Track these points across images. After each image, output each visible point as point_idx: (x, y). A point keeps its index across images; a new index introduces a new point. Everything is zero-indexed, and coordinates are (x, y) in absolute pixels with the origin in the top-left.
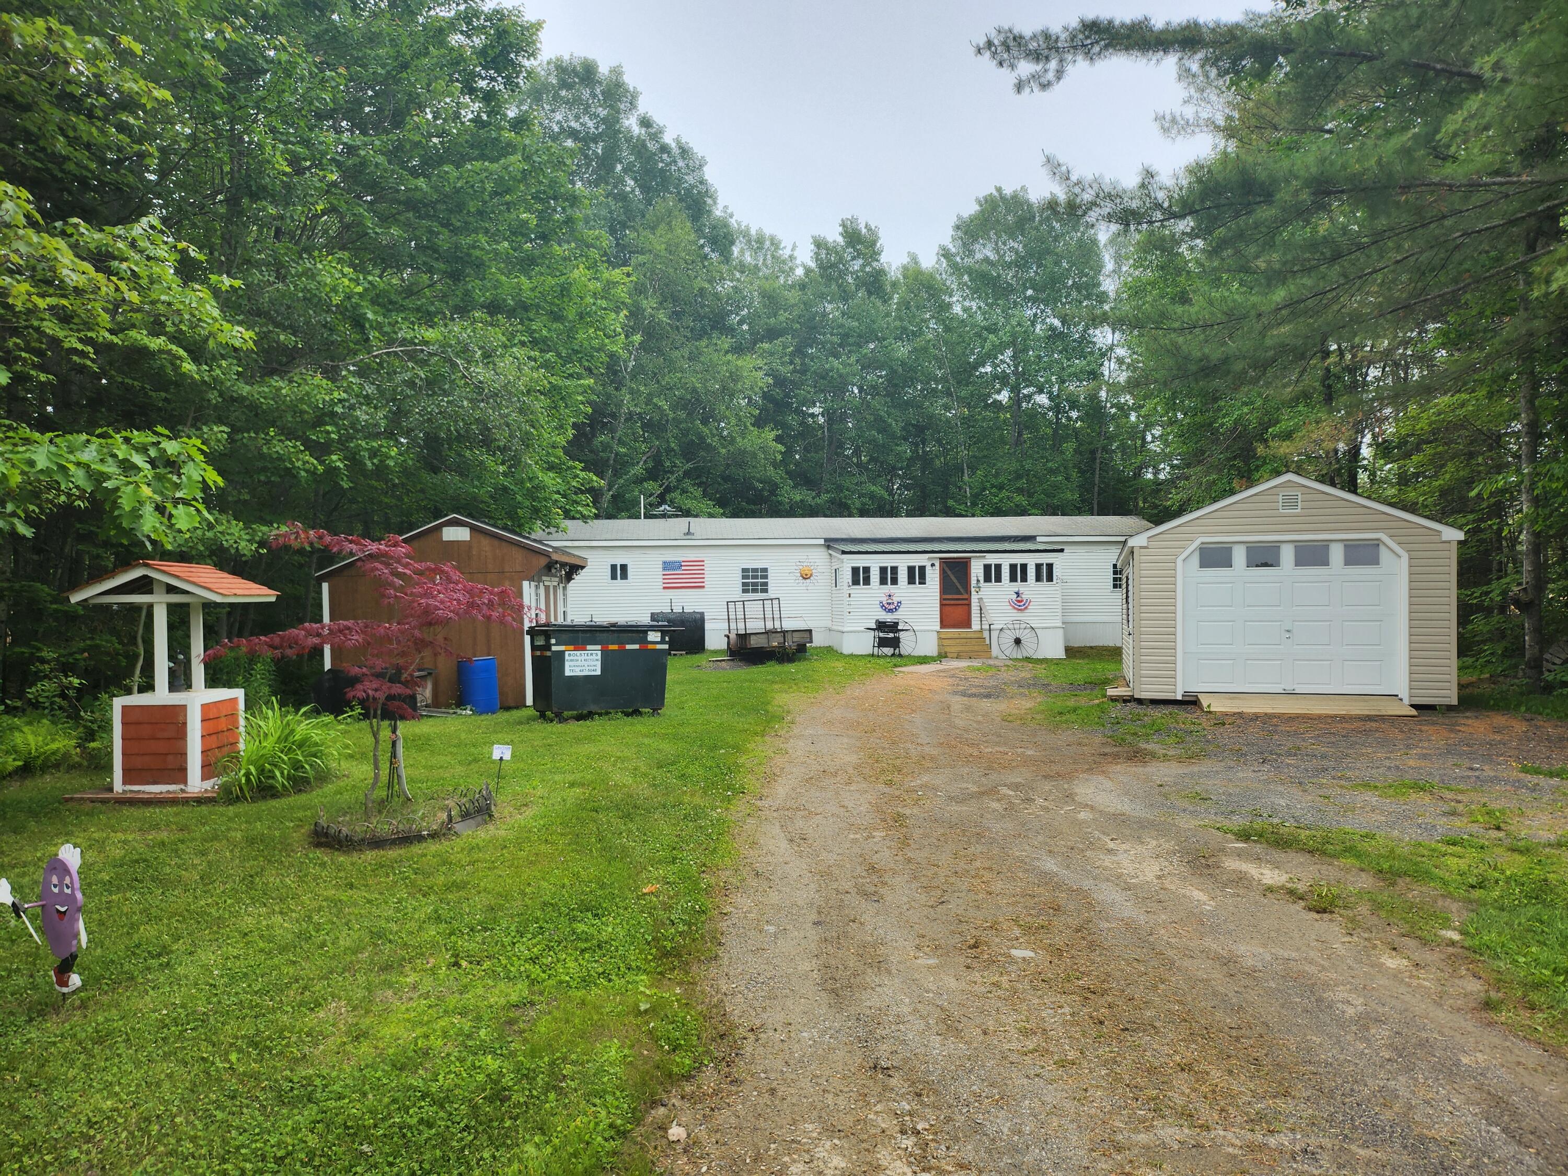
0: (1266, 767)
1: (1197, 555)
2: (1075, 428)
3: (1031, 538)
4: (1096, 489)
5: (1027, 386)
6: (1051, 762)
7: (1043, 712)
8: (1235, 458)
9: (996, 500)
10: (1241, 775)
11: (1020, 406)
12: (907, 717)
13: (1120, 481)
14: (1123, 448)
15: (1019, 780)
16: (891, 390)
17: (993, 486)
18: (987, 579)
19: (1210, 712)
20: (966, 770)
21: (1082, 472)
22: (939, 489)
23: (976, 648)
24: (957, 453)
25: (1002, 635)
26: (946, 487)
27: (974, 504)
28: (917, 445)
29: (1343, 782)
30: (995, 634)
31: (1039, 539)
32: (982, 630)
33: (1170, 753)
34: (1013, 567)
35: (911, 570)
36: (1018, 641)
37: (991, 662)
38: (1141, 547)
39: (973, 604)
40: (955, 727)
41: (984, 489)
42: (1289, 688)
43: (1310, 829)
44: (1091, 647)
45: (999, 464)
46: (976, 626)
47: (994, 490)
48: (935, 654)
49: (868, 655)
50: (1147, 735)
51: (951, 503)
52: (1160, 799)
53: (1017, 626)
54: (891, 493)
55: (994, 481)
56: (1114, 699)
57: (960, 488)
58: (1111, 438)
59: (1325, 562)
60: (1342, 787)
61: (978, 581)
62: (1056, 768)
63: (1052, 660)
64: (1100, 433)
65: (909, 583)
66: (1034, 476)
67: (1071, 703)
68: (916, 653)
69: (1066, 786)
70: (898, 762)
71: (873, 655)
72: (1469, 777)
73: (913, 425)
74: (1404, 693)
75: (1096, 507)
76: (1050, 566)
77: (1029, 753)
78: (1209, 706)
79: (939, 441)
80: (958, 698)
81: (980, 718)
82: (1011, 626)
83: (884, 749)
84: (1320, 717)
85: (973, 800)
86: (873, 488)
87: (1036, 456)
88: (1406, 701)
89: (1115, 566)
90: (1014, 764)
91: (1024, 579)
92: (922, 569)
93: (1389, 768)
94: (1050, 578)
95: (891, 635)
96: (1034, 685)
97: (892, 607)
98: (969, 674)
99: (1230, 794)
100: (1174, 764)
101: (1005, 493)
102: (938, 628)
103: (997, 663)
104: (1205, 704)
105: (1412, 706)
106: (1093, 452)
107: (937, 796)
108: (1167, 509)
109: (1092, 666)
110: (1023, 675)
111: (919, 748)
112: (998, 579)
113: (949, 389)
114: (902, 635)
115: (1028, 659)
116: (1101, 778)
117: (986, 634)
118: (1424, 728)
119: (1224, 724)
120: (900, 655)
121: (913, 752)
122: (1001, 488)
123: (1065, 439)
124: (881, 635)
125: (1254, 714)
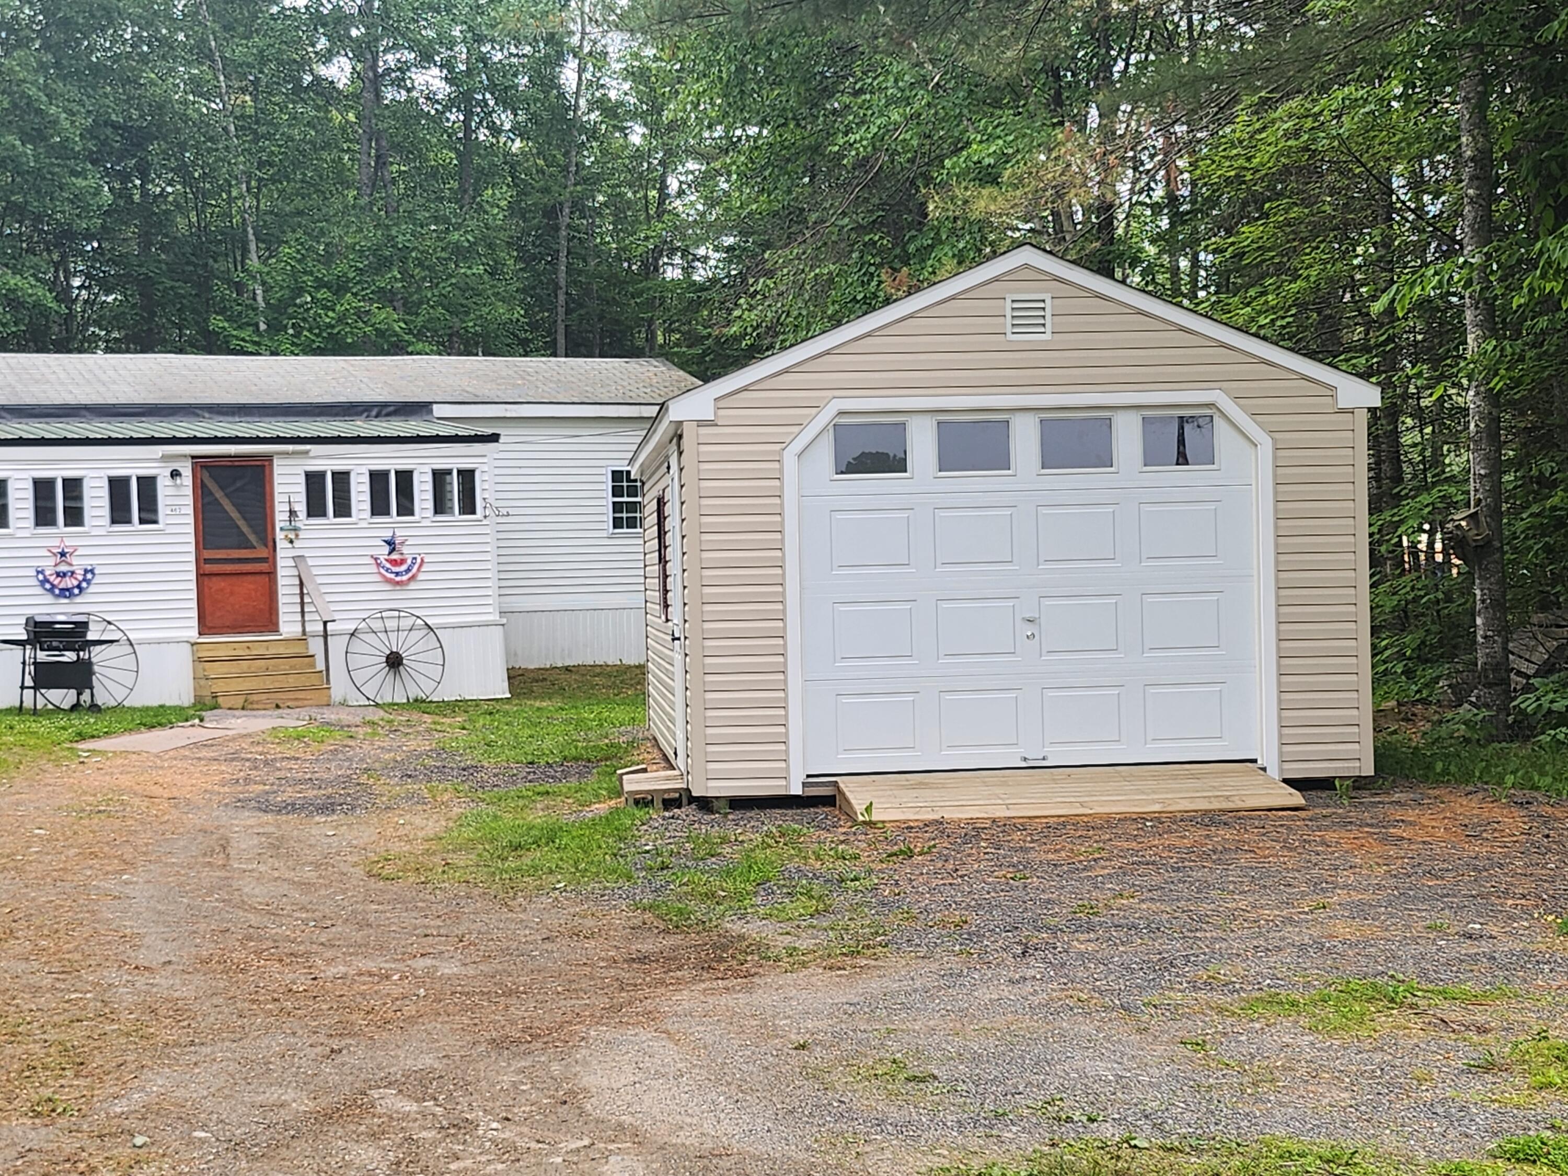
0: (1034, 968)
1: (829, 442)
2: (507, 154)
3: (419, 409)
4: (562, 298)
5: (395, 47)
6: (508, 993)
7: (468, 846)
8: (873, 226)
9: (329, 318)
10: (985, 994)
11: (378, 96)
12: (109, 884)
13: (614, 280)
14: (617, 204)
15: (428, 1061)
16: (58, 37)
17: (320, 284)
18: (315, 508)
19: (871, 824)
20: (277, 1043)
21: (526, 258)
22: (185, 289)
23: (292, 681)
24: (230, 200)
25: (356, 645)
26: (204, 286)
27: (275, 327)
28: (125, 177)
29: (1217, 998)
30: (337, 646)
31: (438, 411)
32: (304, 637)
33: (804, 943)
34: (378, 479)
35: (118, 486)
36: (394, 661)
37: (330, 715)
38: (701, 423)
39: (281, 572)
40: (242, 905)
41: (300, 291)
42: (1034, 754)
43: (1198, 1150)
44: (567, 669)
45: (336, 231)
46: (289, 625)
47: (322, 294)
48: (186, 699)
49: (9, 711)
50: (740, 896)
51: (217, 322)
52: (809, 1086)
53: (391, 624)
54: (64, 295)
55: (321, 271)
56: (642, 801)
57: (239, 287)
58: (592, 181)
59: (1104, 459)
60: (1221, 1011)
61: (292, 513)
62: (520, 1011)
63: (477, 703)
64: (565, 169)
65: (114, 521)
66: (420, 264)
67: (537, 816)
68: (135, 701)
69: (556, 1068)
70: (77, 1035)
71: (20, 709)
72: (1474, 958)
73: (115, 126)
74: (1269, 757)
75: (561, 341)
76: (467, 476)
77: (449, 969)
78: (869, 809)
79: (183, 172)
80: (249, 818)
81: (309, 873)
82: (377, 625)
83: (36, 990)
84: (1109, 823)
85: (300, 1145)
86: (14, 281)
87: (422, 215)
88: (1274, 772)
89: (617, 476)
90: (410, 1010)
91: (406, 508)
92: (148, 485)
93: (1302, 947)
94: (468, 506)
95: (69, 656)
96: (441, 769)
97: (69, 582)
98: (275, 750)
99: (976, 1058)
100: (817, 975)
101: (348, 302)
102: (192, 633)
103: (344, 716)
104: (859, 806)
105: (1285, 781)
106: (551, 212)
107: (191, 1142)
108: (724, 343)
109: (573, 714)
110: (412, 744)
111: (141, 981)
112: (343, 509)
113: (204, 41)
114: (97, 655)
115: (419, 704)
116: (645, 1035)
117: (316, 647)
118: (1331, 836)
119: (909, 854)
120: (94, 708)
121: (125, 997)
122: (340, 288)
123: (486, 177)
124: (42, 656)
125: (971, 821)
